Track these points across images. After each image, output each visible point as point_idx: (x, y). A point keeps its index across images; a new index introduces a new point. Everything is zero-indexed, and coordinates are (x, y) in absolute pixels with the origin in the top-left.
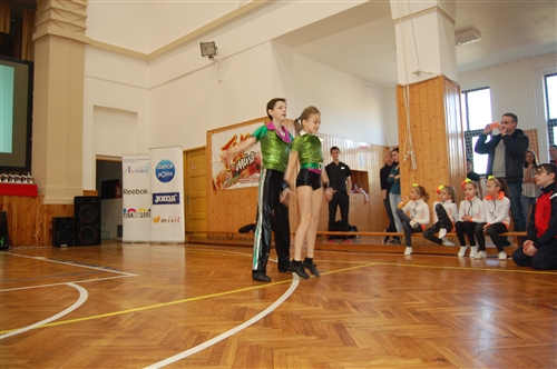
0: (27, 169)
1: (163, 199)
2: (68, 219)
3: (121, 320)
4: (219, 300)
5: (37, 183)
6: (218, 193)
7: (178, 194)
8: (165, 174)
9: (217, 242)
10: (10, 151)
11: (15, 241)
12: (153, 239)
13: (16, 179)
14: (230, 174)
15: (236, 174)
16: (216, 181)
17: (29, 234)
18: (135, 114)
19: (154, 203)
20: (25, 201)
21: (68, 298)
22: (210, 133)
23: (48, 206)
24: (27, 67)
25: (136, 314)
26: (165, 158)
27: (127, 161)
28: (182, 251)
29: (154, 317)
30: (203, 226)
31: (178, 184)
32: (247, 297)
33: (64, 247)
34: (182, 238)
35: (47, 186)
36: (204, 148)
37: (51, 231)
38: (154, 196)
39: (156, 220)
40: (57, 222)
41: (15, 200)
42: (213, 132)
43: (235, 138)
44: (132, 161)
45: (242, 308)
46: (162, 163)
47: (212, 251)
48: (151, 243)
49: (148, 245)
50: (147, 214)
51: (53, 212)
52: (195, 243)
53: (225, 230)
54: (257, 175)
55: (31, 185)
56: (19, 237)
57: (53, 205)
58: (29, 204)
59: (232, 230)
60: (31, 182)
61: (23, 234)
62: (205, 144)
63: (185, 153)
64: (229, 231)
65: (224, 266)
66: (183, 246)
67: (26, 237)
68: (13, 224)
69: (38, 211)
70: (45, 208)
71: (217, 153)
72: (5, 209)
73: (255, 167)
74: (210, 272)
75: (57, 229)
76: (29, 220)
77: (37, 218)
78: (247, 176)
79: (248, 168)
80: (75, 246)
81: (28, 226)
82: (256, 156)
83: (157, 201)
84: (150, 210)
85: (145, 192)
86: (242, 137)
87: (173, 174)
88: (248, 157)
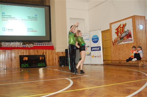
0: (50, 41)
1: (95, 49)
2: (64, 57)
3: (85, 91)
4: (119, 86)
5: (53, 45)
6: (115, 46)
7: (100, 47)
8: (95, 40)
9: (115, 64)
10: (45, 35)
11: (48, 64)
12: (92, 63)
13: (47, 44)
14: (119, 39)
15: (122, 38)
16: (114, 42)
17: (52, 62)
18: (84, 19)
19: (92, 51)
20: (50, 51)
21: (67, 83)
22: (111, 24)
23: (57, 52)
24: (48, 7)
25: (90, 90)
26: (95, 34)
28: (102, 67)
29: (96, 91)
30: (110, 58)
31: (100, 44)
32: (130, 85)
33: (63, 66)
34: (102, 63)
35: (57, 46)
36: (109, 30)
37: (58, 61)
38: (92, 48)
39: (93, 57)
40: (61, 58)
41: (47, 50)
43: (120, 25)
44: (83, 36)
45: (128, 89)
46: (94, 36)
47: (114, 68)
48: (91, 65)
49: (90, 65)
50: (90, 54)
51: (59, 55)
52: (107, 65)
53: (118, 60)
54: (130, 39)
55: (52, 46)
56: (49, 63)
57: (59, 52)
58: (52, 52)
59: (121, 60)
60: (52, 45)
61: (50, 62)
62: (109, 28)
63: (102, 32)
64: (120, 60)
65: (119, 73)
66: (103, 66)
67: (51, 63)
68: (47, 59)
69: (54, 54)
70: (56, 53)
71: (114, 31)
72: (45, 54)
73: (129, 36)
74: (114, 75)
75: (60, 60)
76: (52, 57)
77: (54, 57)
78: (126, 39)
79: (126, 36)
80: (66, 66)
81: (51, 59)
82: (129, 31)
83: (93, 50)
84: (90, 53)
85: (89, 47)
86: (123, 24)
87: (98, 40)
88: (126, 32)
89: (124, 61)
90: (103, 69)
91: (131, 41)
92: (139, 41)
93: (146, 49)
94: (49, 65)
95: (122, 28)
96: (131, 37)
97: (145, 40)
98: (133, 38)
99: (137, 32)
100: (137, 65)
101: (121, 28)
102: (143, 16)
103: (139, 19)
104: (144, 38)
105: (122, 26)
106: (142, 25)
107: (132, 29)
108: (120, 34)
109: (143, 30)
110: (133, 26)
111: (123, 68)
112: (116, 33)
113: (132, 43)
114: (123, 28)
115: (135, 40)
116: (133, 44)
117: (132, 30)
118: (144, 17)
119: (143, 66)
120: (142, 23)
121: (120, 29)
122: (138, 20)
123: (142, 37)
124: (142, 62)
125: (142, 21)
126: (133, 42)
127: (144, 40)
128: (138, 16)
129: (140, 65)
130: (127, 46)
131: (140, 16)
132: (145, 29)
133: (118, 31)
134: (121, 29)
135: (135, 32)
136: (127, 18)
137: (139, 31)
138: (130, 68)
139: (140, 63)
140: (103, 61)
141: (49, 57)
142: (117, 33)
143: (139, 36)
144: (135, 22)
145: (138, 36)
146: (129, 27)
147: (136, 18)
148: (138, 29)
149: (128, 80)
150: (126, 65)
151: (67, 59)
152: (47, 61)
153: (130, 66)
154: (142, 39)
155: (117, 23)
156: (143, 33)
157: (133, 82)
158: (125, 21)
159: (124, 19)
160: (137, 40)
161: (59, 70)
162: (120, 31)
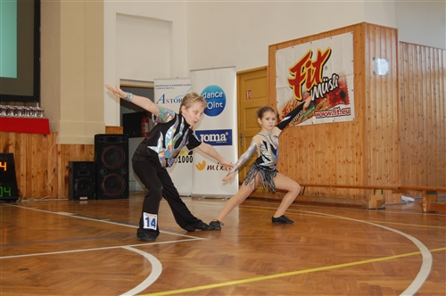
0: (36, 98)
1: (210, 138)
2: (87, 163)
5: (47, 117)
7: (230, 131)
8: (213, 105)
10: (15, 76)
12: (196, 192)
13: (24, 111)
16: (281, 114)
17: (40, 183)
18: (170, 23)
20: (35, 138)
22: (273, 49)
23: (64, 146)
26: (212, 83)
27: (161, 87)
31: (230, 119)
33: (84, 200)
35: (62, 121)
36: (264, 69)
37: (67, 179)
39: (201, 167)
40: (76, 169)
41: (23, 136)
42: (277, 46)
43: (309, 54)
44: (167, 87)
46: (208, 90)
50: (187, 159)
51: (69, 154)
54: (342, 106)
55: (42, 119)
56: (29, 187)
57: (69, 145)
58: (40, 143)
60: (42, 116)
61: (33, 182)
62: (267, 64)
63: (240, 75)
65: (312, 230)
67: (36, 186)
68: (22, 169)
69: (50, 153)
70: (59, 149)
71: (283, 75)
72: (12, 150)
73: (338, 95)
74: (299, 238)
75: (75, 176)
76: (39, 164)
77: (49, 162)
78: (327, 107)
79: (328, 96)
80: (96, 199)
81: (38, 173)
82: (340, 80)
84: (191, 153)
86: (319, 53)
87: (224, 105)
88: (328, 82)
89: (316, 186)
91: (344, 116)
92: (372, 116)
93: (394, 146)
94: (29, 195)
95: (314, 65)
96: (346, 102)
97: (395, 113)
98: (351, 105)
99: (369, 84)
100: (362, 202)
101: (311, 67)
102: (391, 29)
103: (377, 36)
104: (389, 108)
105: (314, 59)
106: (386, 58)
107: (352, 72)
108: (304, 88)
109: (389, 77)
110: (355, 61)
112: (291, 82)
113: (348, 123)
114: (317, 64)
115: (361, 114)
116: (351, 126)
117: (353, 76)
118: (393, 31)
119: (381, 207)
120: (386, 51)
121: (306, 70)
122: (375, 40)
123: (384, 103)
124: (380, 190)
125: (388, 45)
126: (351, 118)
127: (390, 112)
128: (375, 26)
129: (372, 203)
130: (329, 133)
131: (381, 27)
132: (394, 75)
133: (299, 78)
134: (309, 70)
135: (360, 84)
136: (336, 30)
137: (375, 80)
138: (342, 214)
139: (372, 196)
141: (28, 162)
142: (295, 83)
143: (375, 98)
144: (363, 48)
145: (372, 100)
146: (340, 65)
147: (368, 32)
148: (372, 74)
149: (354, 255)
150: (322, 200)
151: (102, 171)
152: (19, 178)
153: (338, 206)
154: (384, 112)
155: (296, 47)
156: (389, 87)
157: (377, 262)
158: (327, 40)
159: (324, 33)
160: (367, 113)
161: (78, 215)
162: (306, 77)
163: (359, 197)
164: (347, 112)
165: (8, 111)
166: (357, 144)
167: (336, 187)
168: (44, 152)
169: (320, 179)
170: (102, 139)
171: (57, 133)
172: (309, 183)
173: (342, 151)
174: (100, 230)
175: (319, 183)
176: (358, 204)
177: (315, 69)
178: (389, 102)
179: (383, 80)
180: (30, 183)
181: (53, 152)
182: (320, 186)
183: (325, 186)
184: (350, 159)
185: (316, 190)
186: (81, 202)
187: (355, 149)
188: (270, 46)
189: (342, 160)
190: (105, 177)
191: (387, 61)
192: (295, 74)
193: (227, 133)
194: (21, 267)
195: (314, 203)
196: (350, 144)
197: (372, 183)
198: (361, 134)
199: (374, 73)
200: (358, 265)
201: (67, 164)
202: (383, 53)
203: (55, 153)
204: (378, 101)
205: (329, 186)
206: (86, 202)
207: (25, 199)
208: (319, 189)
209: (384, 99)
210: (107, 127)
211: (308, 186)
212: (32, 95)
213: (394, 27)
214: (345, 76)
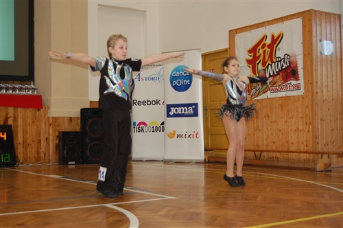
0: (30, 77)
1: (179, 110)
2: (75, 133)
5: (40, 94)
7: (196, 105)
8: (181, 82)
10: (12, 59)
12: (168, 157)
13: (20, 89)
17: (34, 150)
18: (144, 12)
19: (169, 116)
20: (30, 112)
22: (233, 33)
23: (54, 118)
26: (181, 64)
28: (201, 171)
31: (196, 93)
33: (72, 164)
34: (201, 155)
35: (53, 97)
36: (226, 51)
37: (57, 147)
38: (169, 107)
39: (171, 136)
41: (20, 111)
42: (236, 31)
43: (264, 38)
46: (177, 70)
48: (166, 162)
49: (162, 164)
50: (160, 128)
51: (59, 126)
52: (216, 162)
53: (253, 148)
54: (293, 82)
55: (36, 96)
56: (25, 153)
57: (59, 118)
58: (34, 116)
59: (261, 148)
60: (36, 93)
61: (29, 149)
62: (227, 47)
63: (204, 56)
64: (257, 148)
65: (268, 190)
66: (203, 166)
67: (32, 152)
68: (19, 138)
69: (43, 125)
70: (51, 121)
71: (242, 54)
73: (290, 72)
74: (257, 197)
75: (64, 144)
76: (34, 134)
77: (42, 132)
78: (280, 83)
79: (281, 74)
80: (82, 163)
81: (33, 141)
82: (291, 59)
83: (171, 113)
84: (163, 123)
85: (158, 102)
86: (273, 36)
87: (191, 82)
88: (281, 61)
89: (271, 151)
90: (203, 176)
91: (295, 90)
92: (319, 91)
93: (339, 116)
94: (25, 161)
95: (269, 46)
96: (297, 79)
97: (339, 87)
98: (301, 81)
99: (317, 62)
100: (311, 165)
101: (266, 48)
102: (335, 15)
103: (323, 21)
104: (334, 83)
105: (268, 41)
106: (331, 40)
107: (302, 53)
108: (260, 67)
109: (334, 56)
110: (304, 43)
111: (273, 176)
112: (248, 61)
113: (298, 97)
114: (271, 46)
115: (310, 89)
116: (301, 99)
117: (302, 56)
118: (336, 17)
119: (327, 170)
120: (331, 34)
121: (261, 51)
122: (321, 25)
123: (329, 79)
124: (327, 155)
125: (333, 29)
126: (301, 92)
127: (335, 87)
128: (321, 12)
129: (320, 166)
130: (282, 106)
131: (326, 13)
132: (339, 54)
133: (255, 58)
134: (265, 51)
135: (308, 62)
136: (287, 16)
137: (322, 59)
138: (294, 176)
139: (320, 160)
140: (205, 150)
141: (25, 132)
142: (252, 63)
143: (322, 74)
144: (310, 31)
145: (319, 76)
146: (291, 47)
147: (315, 18)
148: (319, 54)
149: (305, 211)
150: (276, 164)
151: (87, 139)
152: (17, 146)
153: (290, 169)
154: (330, 86)
155: (252, 31)
156: (334, 65)
157: (324, 218)
158: (279, 24)
159: (277, 19)
160: (314, 88)
161: (67, 177)
162: (262, 57)
163: (309, 161)
164: (298, 87)
165: (7, 89)
166: (306, 115)
167: (289, 152)
168: (38, 123)
169: (274, 145)
170: (87, 112)
171: (48, 107)
172: (265, 148)
173: (293, 121)
174: (85, 191)
175: (274, 148)
176: (308, 167)
177: (269, 50)
178: (334, 78)
179: (329, 59)
180: (26, 149)
181: (45, 124)
182: (274, 151)
183: (278, 151)
184: (301, 127)
185: (271, 154)
186: (70, 167)
187: (305, 119)
188: (230, 31)
189: (293, 129)
190: (90, 145)
191: (332, 42)
192: (252, 54)
193: (194, 106)
194: (19, 222)
195: (270, 167)
196: (300, 115)
197: (320, 148)
198: (310, 106)
199: (321, 53)
200: (308, 221)
201: (57, 134)
202: (328, 36)
203: (47, 124)
204: (324, 77)
205: (282, 152)
206: (74, 166)
207: (22, 163)
208: (274, 154)
209: (329, 75)
210: (91, 102)
211: (264, 151)
212: (27, 75)
213: (338, 13)
214: (295, 56)
